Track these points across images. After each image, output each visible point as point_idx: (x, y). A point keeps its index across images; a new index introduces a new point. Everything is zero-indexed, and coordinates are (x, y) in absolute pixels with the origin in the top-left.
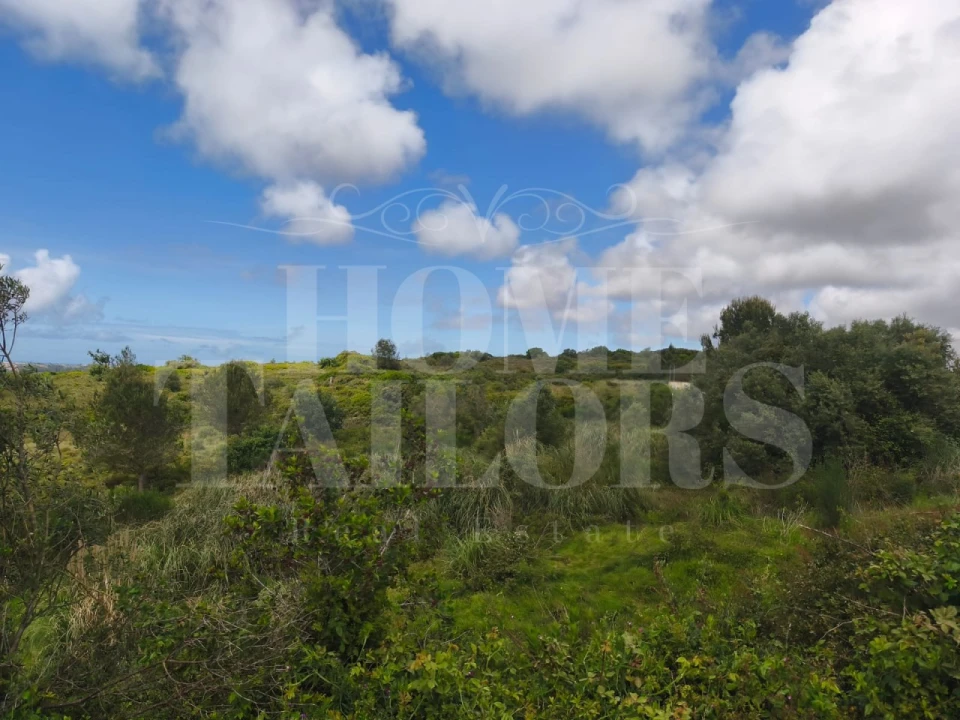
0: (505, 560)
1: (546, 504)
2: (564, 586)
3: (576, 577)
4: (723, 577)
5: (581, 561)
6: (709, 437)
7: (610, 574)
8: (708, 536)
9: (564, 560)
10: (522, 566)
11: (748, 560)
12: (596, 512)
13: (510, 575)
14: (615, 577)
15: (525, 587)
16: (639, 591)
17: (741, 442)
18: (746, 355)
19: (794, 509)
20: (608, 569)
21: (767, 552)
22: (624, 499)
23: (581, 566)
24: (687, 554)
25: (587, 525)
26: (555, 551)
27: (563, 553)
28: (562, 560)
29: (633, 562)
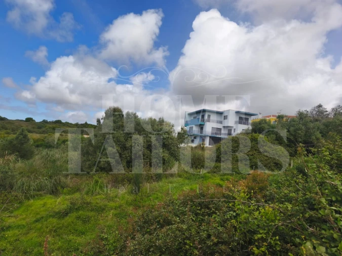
1: (12, 189)
2: (9, 233)
3: (18, 227)
4: (93, 218)
5: (24, 216)
7: (37, 223)
8: (88, 199)
9: (16, 217)
11: (104, 209)
12: (39, 190)
14: (39, 225)
16: (50, 231)
19: (123, 185)
20: (37, 221)
21: (112, 204)
23: (24, 219)
24: (78, 209)
25: (33, 197)
26: (12, 212)
27: (16, 213)
28: (14, 216)
29: (51, 216)
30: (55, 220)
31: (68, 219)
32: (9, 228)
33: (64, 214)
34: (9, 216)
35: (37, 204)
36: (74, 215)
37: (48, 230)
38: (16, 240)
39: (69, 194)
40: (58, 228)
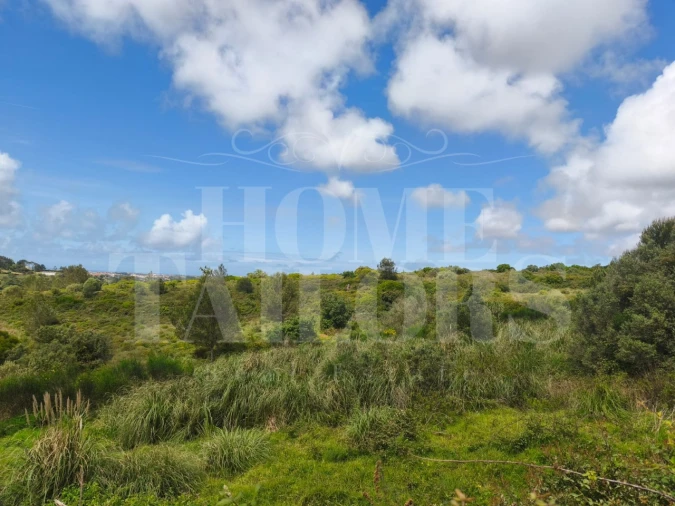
0: (386, 433)
1: (446, 388)
2: (429, 461)
3: (446, 454)
5: (460, 438)
6: (603, 337)
7: (471, 454)
9: (449, 437)
10: (398, 440)
12: (490, 397)
13: (385, 447)
15: (394, 458)
17: (631, 341)
18: (643, 263)
22: (516, 388)
24: (544, 442)
25: (479, 407)
26: (443, 428)
27: (449, 430)
28: (447, 436)
29: (495, 445)
30: (500, 454)
31: (523, 459)
32: (430, 452)
33: (518, 447)
34: (440, 434)
35: (483, 421)
36: (535, 451)
37: (485, 470)
38: (434, 475)
39: (544, 411)
40: (503, 470)
